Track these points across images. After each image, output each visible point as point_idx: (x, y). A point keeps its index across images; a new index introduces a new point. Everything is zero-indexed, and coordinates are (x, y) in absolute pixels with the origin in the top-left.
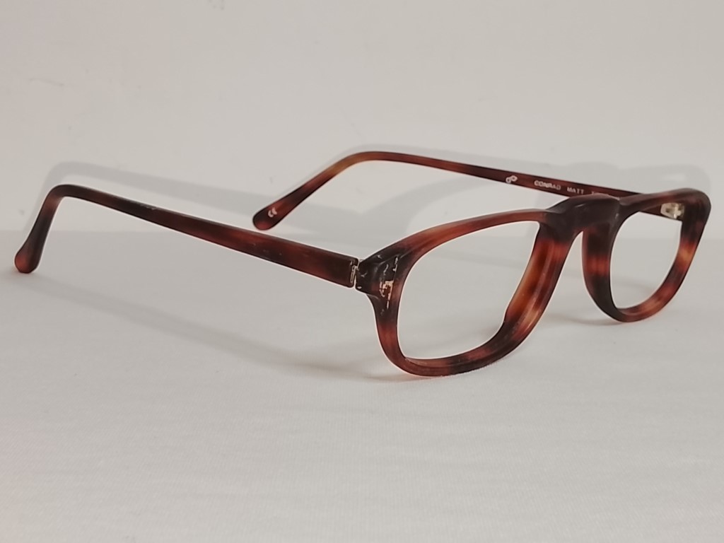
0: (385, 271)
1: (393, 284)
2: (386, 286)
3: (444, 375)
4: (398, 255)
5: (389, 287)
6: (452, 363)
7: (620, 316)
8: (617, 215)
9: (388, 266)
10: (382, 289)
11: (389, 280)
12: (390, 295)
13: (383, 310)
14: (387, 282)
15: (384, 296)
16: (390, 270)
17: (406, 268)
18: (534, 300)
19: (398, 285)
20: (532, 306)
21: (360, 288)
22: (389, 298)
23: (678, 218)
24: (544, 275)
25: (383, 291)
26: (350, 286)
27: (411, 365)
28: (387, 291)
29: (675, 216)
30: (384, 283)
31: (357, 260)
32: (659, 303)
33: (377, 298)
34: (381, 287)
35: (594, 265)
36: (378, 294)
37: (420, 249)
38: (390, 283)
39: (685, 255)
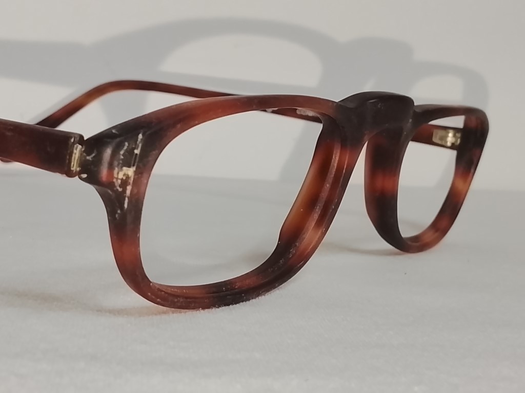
0: (122, 152)
1: (136, 173)
2: (124, 175)
3: (204, 308)
4: (142, 131)
5: (128, 177)
6: (213, 293)
7: (403, 245)
8: (411, 120)
9: (126, 144)
10: (117, 179)
11: (129, 167)
12: (129, 188)
13: (119, 211)
14: (124, 168)
15: (120, 190)
16: (130, 152)
17: (154, 150)
18: (316, 216)
19: (142, 173)
20: (313, 224)
21: (85, 176)
22: (128, 192)
23: (453, 147)
24: (328, 186)
25: (119, 181)
26: (70, 174)
27: (159, 293)
28: (124, 183)
29: (449, 144)
30: (121, 169)
31: (81, 137)
32: (437, 234)
33: (109, 191)
34: (115, 176)
35: (379, 182)
36: (111, 185)
37: (174, 125)
38: (130, 171)
39: (460, 185)
